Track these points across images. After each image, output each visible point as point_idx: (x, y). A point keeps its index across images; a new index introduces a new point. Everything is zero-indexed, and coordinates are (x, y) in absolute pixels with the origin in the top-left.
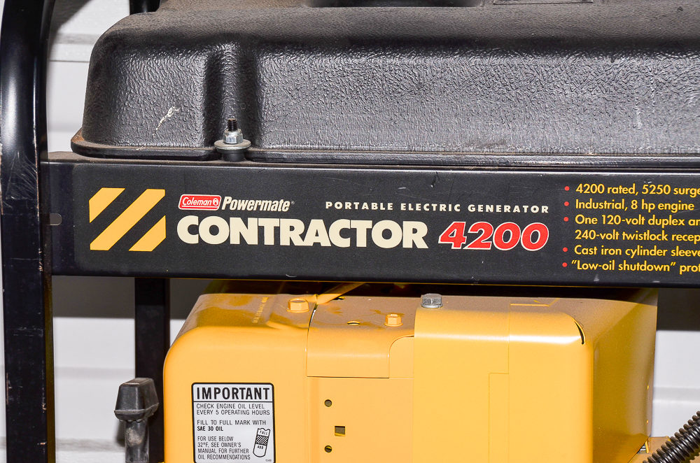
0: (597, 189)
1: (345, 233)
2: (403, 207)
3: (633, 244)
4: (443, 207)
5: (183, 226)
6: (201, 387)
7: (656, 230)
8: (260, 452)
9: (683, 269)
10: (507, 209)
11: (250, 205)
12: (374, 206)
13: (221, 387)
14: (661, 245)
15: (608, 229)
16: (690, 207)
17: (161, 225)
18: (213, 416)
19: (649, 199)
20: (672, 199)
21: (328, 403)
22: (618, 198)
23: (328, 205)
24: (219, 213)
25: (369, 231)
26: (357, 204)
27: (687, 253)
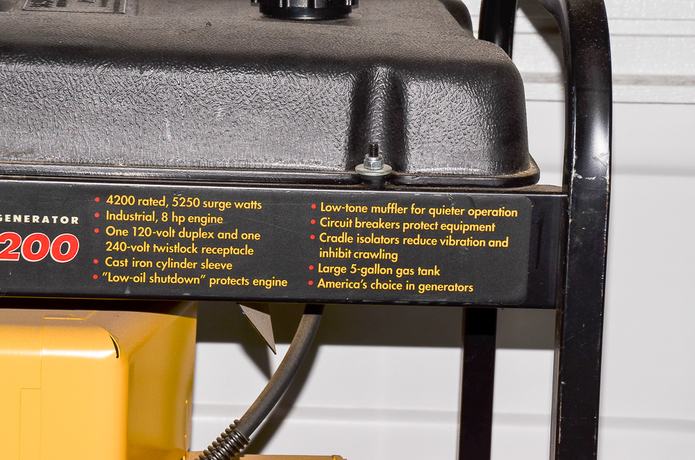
0: (128, 200)
3: (163, 257)
7: (186, 242)
9: (213, 282)
10: (36, 219)
14: (191, 258)
15: (138, 241)
16: (219, 220)
19: (179, 211)
20: (202, 212)
22: (149, 210)
27: (217, 266)
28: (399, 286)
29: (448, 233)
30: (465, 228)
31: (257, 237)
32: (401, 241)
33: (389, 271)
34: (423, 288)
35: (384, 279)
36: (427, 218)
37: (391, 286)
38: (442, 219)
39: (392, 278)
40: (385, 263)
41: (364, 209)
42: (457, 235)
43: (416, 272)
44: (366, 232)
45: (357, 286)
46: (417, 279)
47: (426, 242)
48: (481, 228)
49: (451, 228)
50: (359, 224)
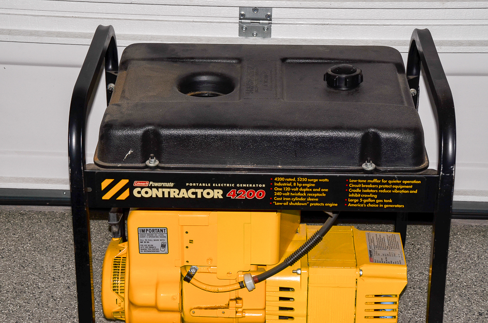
0: (282, 179)
1: (193, 193)
2: (214, 185)
3: (294, 197)
4: (228, 185)
5: (135, 192)
6: (141, 229)
7: (302, 192)
8: (163, 250)
9: (311, 204)
10: (251, 185)
11: (160, 184)
12: (204, 185)
13: (148, 229)
14: (304, 197)
15: (286, 192)
16: (314, 185)
17: (128, 191)
18: (146, 238)
19: (300, 182)
20: (307, 182)
21: (187, 232)
22: (289, 182)
23: (187, 184)
24: (148, 187)
25: (202, 193)
26: (197, 184)
27: (313, 200)
28: (377, 206)
29: (395, 188)
30: (401, 187)
31: (327, 190)
32: (378, 191)
33: (374, 201)
34: (386, 206)
35: (372, 203)
36: (388, 184)
37: (375, 206)
38: (393, 184)
39: (375, 203)
40: (372, 198)
41: (365, 181)
42: (398, 189)
43: (383, 201)
44: (365, 188)
45: (362, 205)
46: (384, 203)
47: (387, 191)
48: (407, 187)
49: (396, 187)
50: (363, 186)
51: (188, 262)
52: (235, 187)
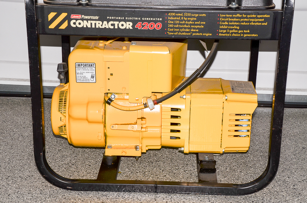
0: (173, 14)
1: (112, 25)
2: (126, 18)
3: (182, 28)
4: (136, 19)
5: (72, 22)
6: (78, 64)
7: (187, 25)
8: (92, 80)
9: (194, 34)
10: (152, 19)
11: (88, 17)
12: (119, 18)
13: (83, 64)
14: (188, 28)
15: (176, 24)
16: (195, 19)
17: (66, 22)
18: (81, 71)
19: (186, 17)
20: (191, 17)
21: (109, 68)
22: (178, 16)
23: (108, 18)
24: (81, 19)
25: (118, 24)
26: (115, 17)
27: (194, 30)
28: (239, 35)
29: (252, 21)
30: (256, 20)
31: (204, 23)
32: (240, 24)
33: (236, 31)
34: (245, 35)
35: (235, 33)
36: (247, 18)
37: (237, 35)
38: (250, 18)
39: (238, 33)
40: (236, 29)
41: (231, 16)
42: (254, 22)
43: (243, 31)
44: (231, 22)
45: (229, 35)
46: (244, 33)
47: (246, 24)
48: (260, 20)
49: (253, 20)
50: (230, 20)
51: (109, 90)
52: (141, 21)
